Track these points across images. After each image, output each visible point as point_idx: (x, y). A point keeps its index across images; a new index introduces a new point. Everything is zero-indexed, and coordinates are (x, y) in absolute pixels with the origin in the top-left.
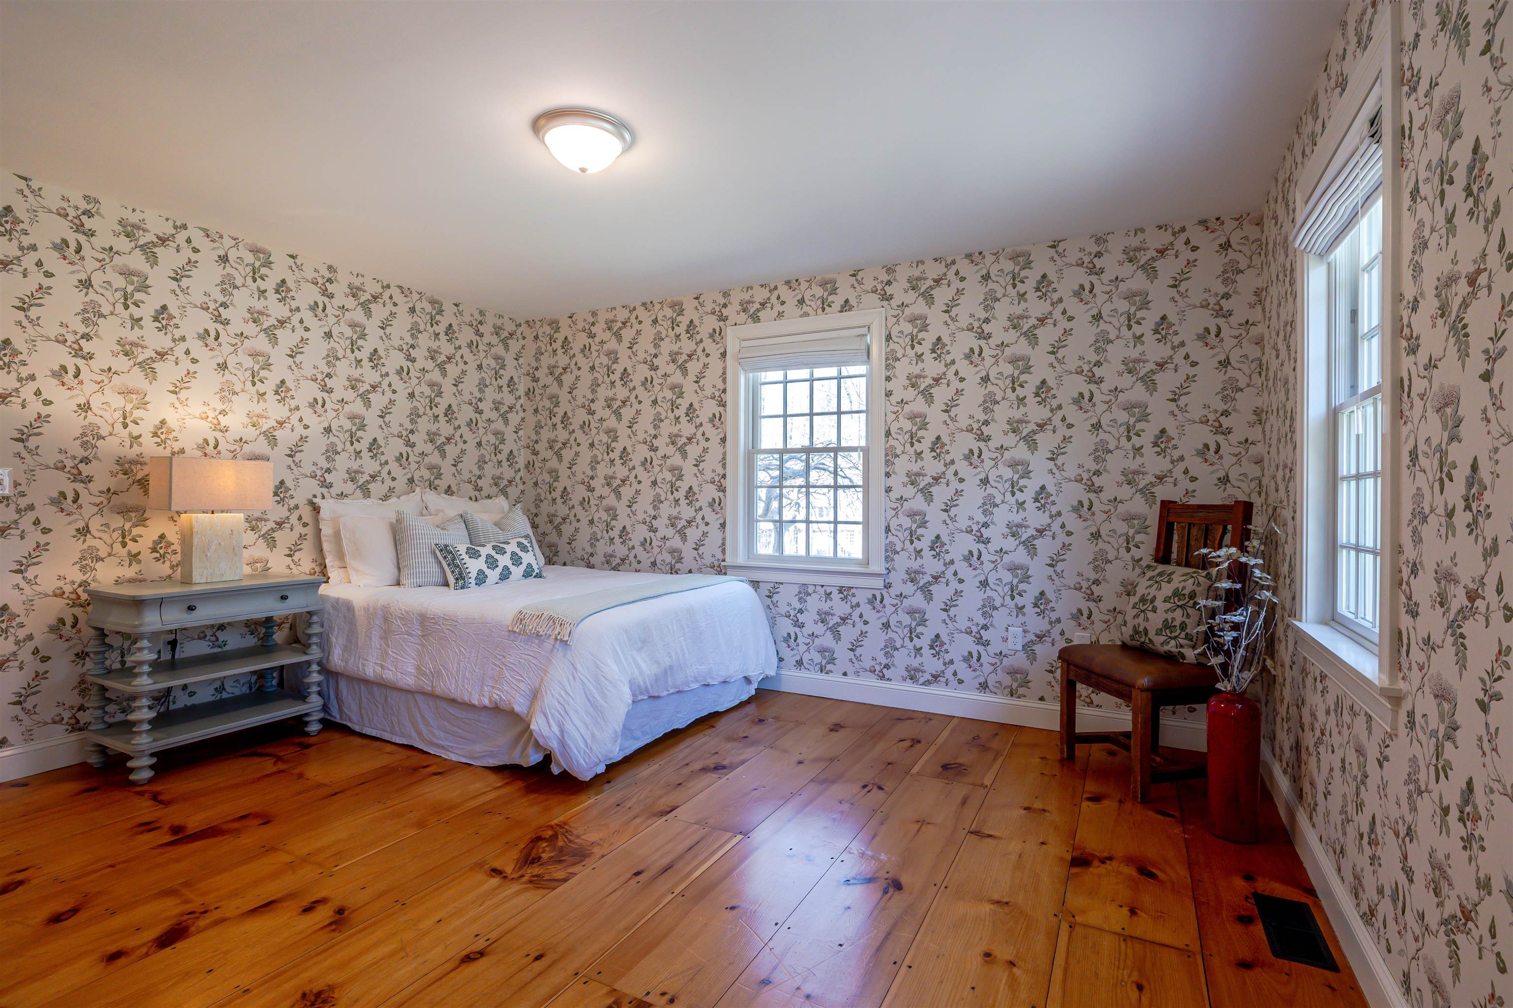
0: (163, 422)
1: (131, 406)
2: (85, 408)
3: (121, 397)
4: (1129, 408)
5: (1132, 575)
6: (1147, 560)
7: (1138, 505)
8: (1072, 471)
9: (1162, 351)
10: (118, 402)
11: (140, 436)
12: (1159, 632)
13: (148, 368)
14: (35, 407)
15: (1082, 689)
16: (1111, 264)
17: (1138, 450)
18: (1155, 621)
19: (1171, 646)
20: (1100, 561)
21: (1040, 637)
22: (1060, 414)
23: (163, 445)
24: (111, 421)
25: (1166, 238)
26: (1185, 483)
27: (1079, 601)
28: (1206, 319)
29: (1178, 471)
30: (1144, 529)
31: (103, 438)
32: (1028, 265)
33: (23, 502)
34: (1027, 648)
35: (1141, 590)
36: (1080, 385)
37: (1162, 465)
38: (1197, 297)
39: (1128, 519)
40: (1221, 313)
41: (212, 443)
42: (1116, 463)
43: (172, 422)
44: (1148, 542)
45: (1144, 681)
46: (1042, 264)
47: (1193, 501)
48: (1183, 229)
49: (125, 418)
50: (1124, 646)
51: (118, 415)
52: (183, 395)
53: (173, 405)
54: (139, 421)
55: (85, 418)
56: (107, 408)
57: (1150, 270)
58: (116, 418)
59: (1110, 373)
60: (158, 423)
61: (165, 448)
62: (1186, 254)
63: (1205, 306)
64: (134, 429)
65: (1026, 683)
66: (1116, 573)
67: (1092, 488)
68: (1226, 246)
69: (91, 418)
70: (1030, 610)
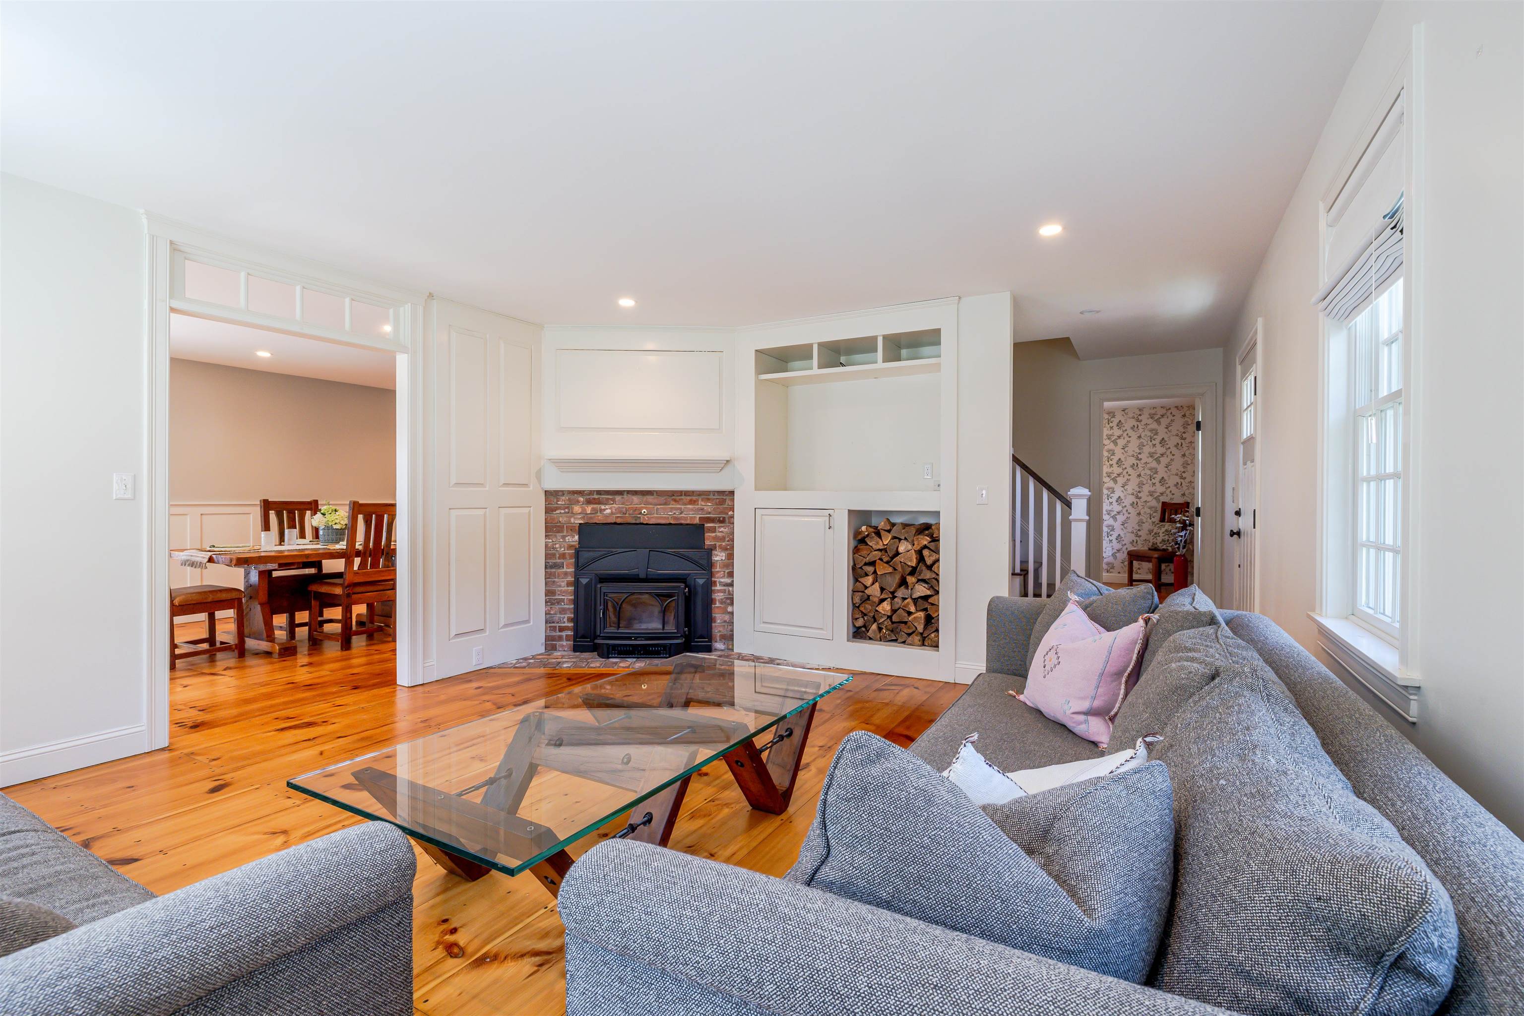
4: (1151, 469)
5: (1151, 527)
6: (1157, 521)
7: (1154, 503)
8: (1130, 491)
9: (1163, 450)
12: (1160, 543)
15: (1135, 563)
16: (1145, 418)
17: (1154, 484)
18: (1159, 539)
19: (1164, 547)
20: (1141, 523)
21: (1118, 551)
22: (1126, 471)
25: (1164, 411)
26: (1170, 496)
27: (1134, 538)
28: (1177, 440)
29: (1168, 492)
30: (1156, 512)
32: (1114, 416)
34: (1114, 555)
35: (1155, 531)
36: (1133, 461)
37: (1162, 489)
38: (1174, 432)
39: (1150, 508)
40: (1182, 438)
42: (1146, 488)
44: (1158, 515)
45: (1156, 556)
46: (1119, 417)
47: (1173, 502)
48: (1170, 409)
50: (1150, 549)
57: (1158, 422)
59: (1144, 457)
62: (1171, 417)
63: (1177, 435)
65: (1113, 568)
66: (1147, 526)
67: (1138, 497)
68: (1184, 416)
70: (1115, 541)
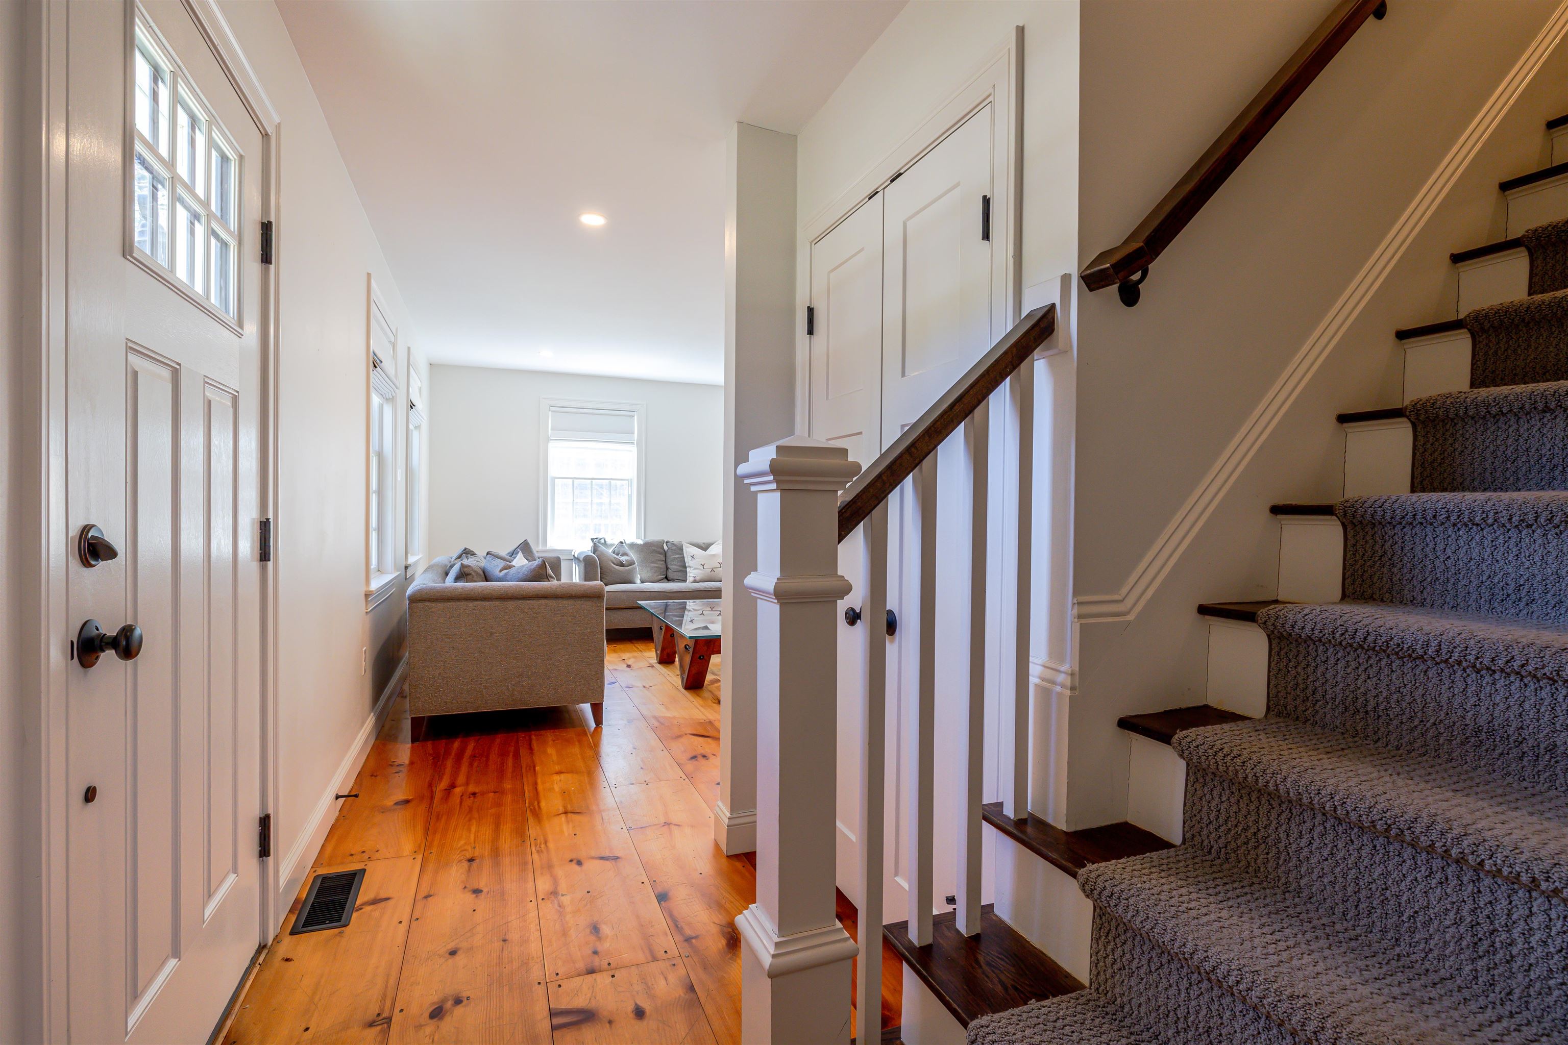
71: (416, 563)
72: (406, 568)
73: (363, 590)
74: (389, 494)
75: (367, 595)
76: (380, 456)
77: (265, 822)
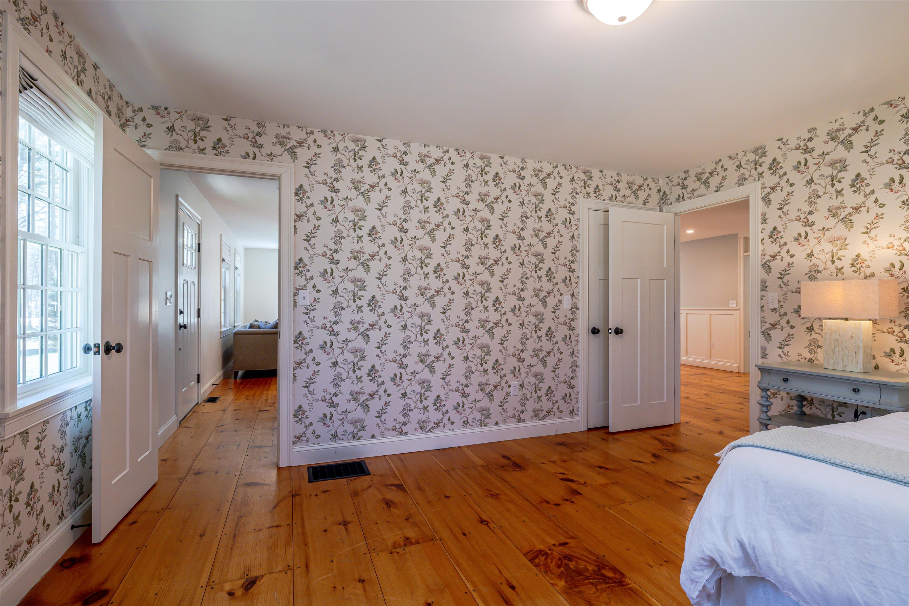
0: (858, 256)
1: (837, 249)
2: (811, 255)
3: (830, 244)
10: (828, 247)
11: (843, 268)
13: (848, 222)
14: (787, 259)
23: (858, 272)
24: (824, 261)
31: (820, 272)
33: (782, 311)
41: (898, 266)
43: (865, 255)
49: (833, 258)
51: (829, 256)
52: (873, 234)
53: (865, 242)
54: (842, 258)
55: (811, 261)
56: (823, 253)
58: (827, 258)
60: (854, 257)
61: (860, 274)
64: (839, 264)
69: (814, 261)
71: (238, 326)
72: (234, 327)
73: (219, 330)
74: (228, 301)
75: (221, 332)
76: (225, 288)
77: (199, 375)
